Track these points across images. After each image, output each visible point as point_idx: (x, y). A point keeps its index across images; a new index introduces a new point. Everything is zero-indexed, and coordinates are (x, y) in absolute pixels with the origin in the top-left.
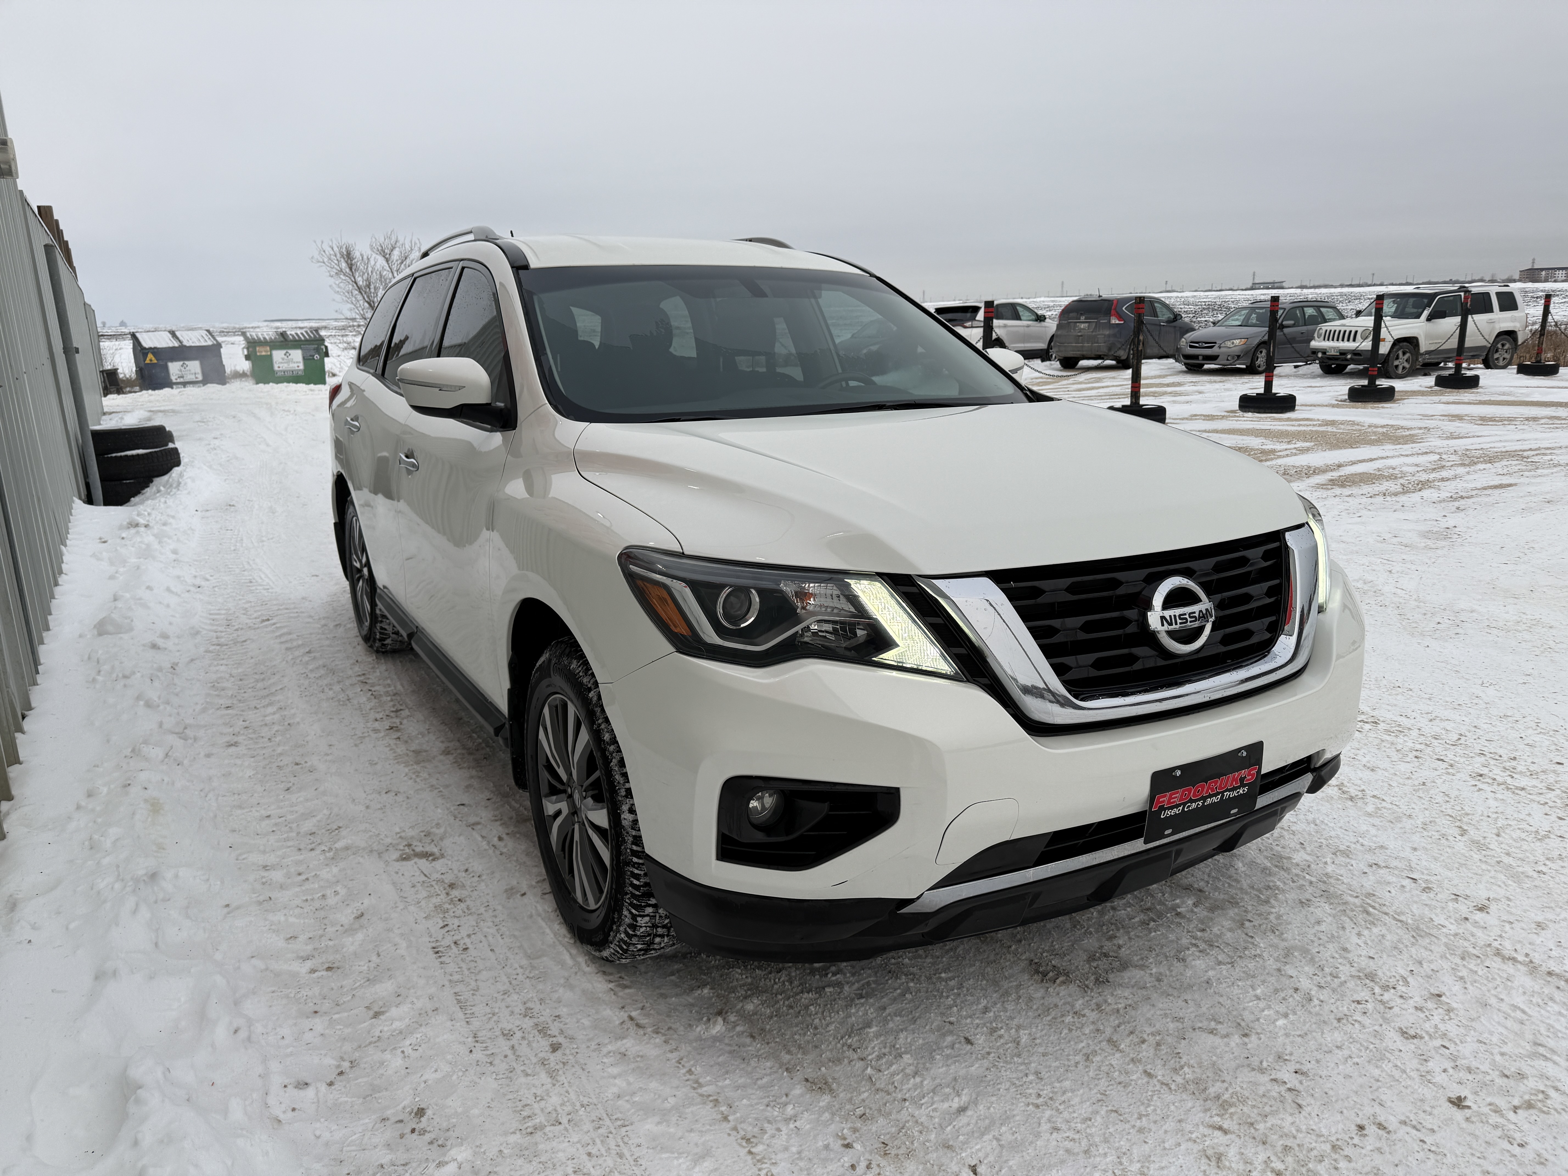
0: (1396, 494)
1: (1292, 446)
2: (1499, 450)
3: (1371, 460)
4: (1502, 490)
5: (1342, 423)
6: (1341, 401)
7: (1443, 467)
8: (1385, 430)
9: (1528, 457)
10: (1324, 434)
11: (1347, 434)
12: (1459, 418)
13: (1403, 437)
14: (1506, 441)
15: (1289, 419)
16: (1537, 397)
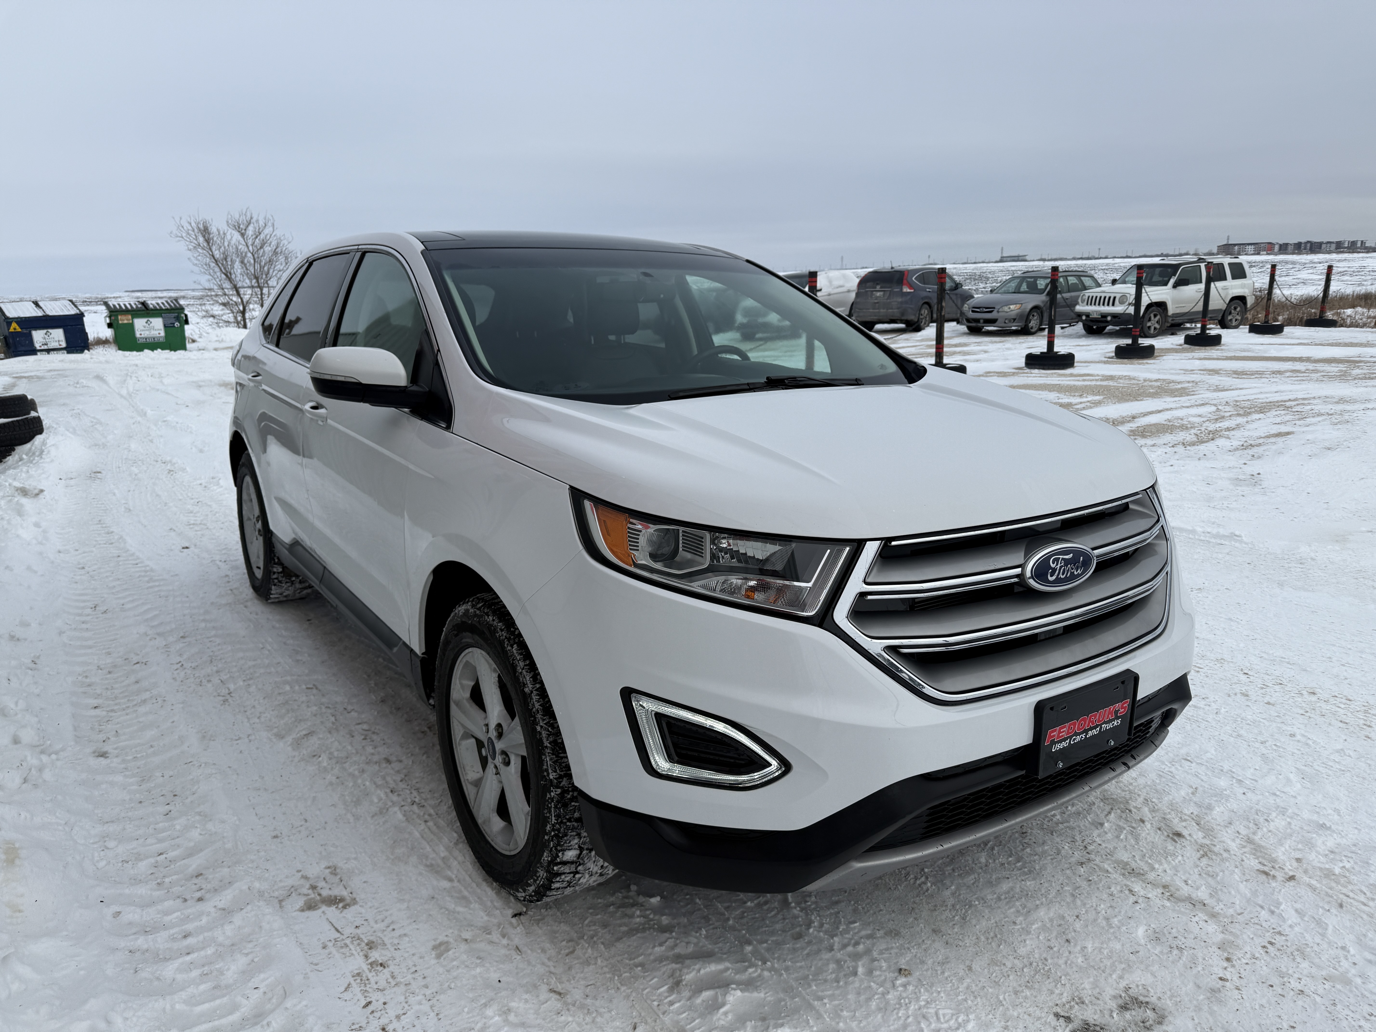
0: (1193, 444)
1: (1085, 400)
2: (1264, 401)
3: (1160, 412)
4: (1283, 439)
5: (1120, 378)
6: (1109, 358)
7: (1223, 417)
8: (1159, 384)
9: (1291, 407)
10: (1107, 388)
11: (1128, 388)
12: (1216, 372)
13: (1177, 390)
14: (1266, 393)
15: (1071, 375)
16: (1273, 353)
